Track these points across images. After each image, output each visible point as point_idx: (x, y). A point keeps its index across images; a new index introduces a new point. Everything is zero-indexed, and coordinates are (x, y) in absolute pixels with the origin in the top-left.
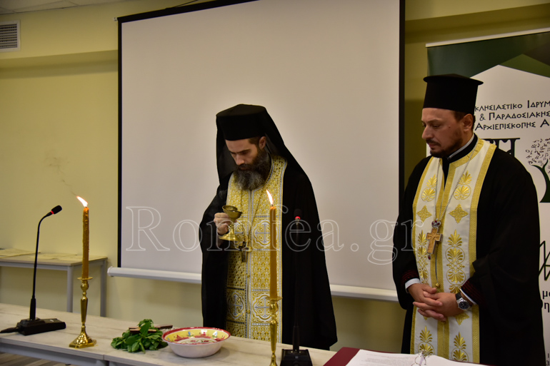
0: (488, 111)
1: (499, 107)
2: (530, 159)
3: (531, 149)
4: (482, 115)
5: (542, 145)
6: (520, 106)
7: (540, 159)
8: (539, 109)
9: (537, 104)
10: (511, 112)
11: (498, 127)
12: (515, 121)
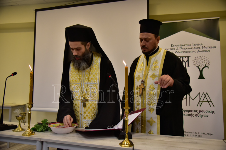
0: (179, 47)
1: (183, 45)
2: (194, 64)
3: (194, 60)
4: (177, 48)
5: (198, 59)
6: (190, 45)
7: (197, 64)
8: (197, 46)
9: (196, 44)
10: (187, 47)
11: (183, 52)
12: (189, 50)
